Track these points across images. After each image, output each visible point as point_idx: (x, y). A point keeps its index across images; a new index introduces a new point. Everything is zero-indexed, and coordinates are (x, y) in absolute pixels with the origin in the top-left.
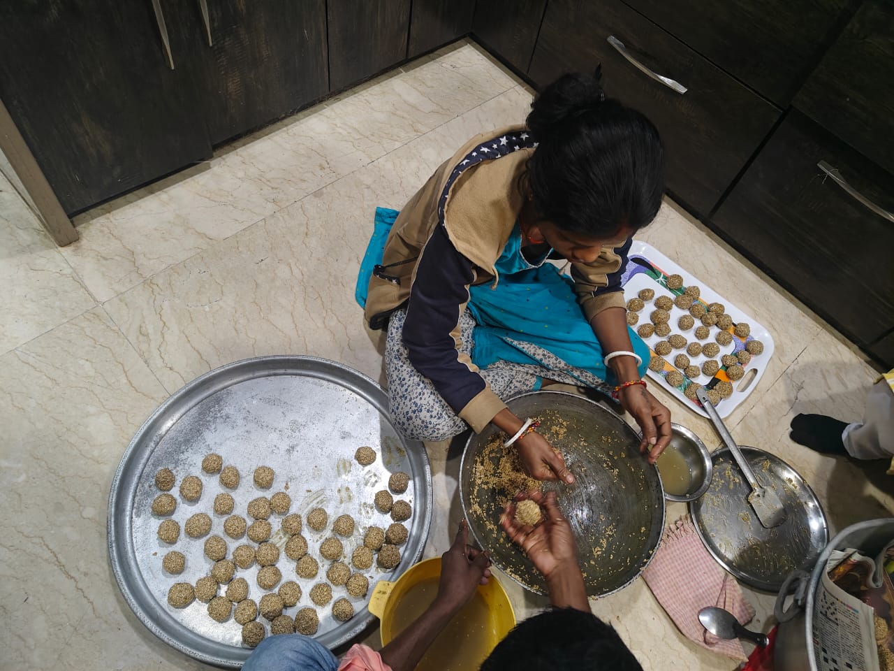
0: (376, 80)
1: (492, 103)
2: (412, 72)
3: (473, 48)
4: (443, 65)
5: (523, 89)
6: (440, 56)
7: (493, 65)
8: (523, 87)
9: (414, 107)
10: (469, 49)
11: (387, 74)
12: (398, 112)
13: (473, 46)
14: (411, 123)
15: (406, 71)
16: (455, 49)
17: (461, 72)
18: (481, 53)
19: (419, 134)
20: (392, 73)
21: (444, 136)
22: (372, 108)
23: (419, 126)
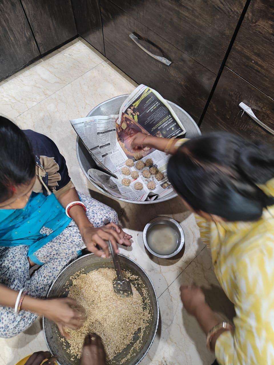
0: (28, 68)
1: (89, 74)
2: (47, 61)
3: (82, 43)
4: (65, 55)
5: (106, 63)
6: (64, 49)
7: (92, 51)
8: (107, 62)
9: (46, 81)
10: (80, 44)
11: (34, 63)
12: (37, 85)
13: (82, 42)
14: (43, 90)
15: (44, 61)
16: (72, 44)
17: (74, 57)
18: (86, 45)
19: (47, 96)
20: (36, 62)
21: (60, 96)
22: (24, 84)
23: (48, 92)
